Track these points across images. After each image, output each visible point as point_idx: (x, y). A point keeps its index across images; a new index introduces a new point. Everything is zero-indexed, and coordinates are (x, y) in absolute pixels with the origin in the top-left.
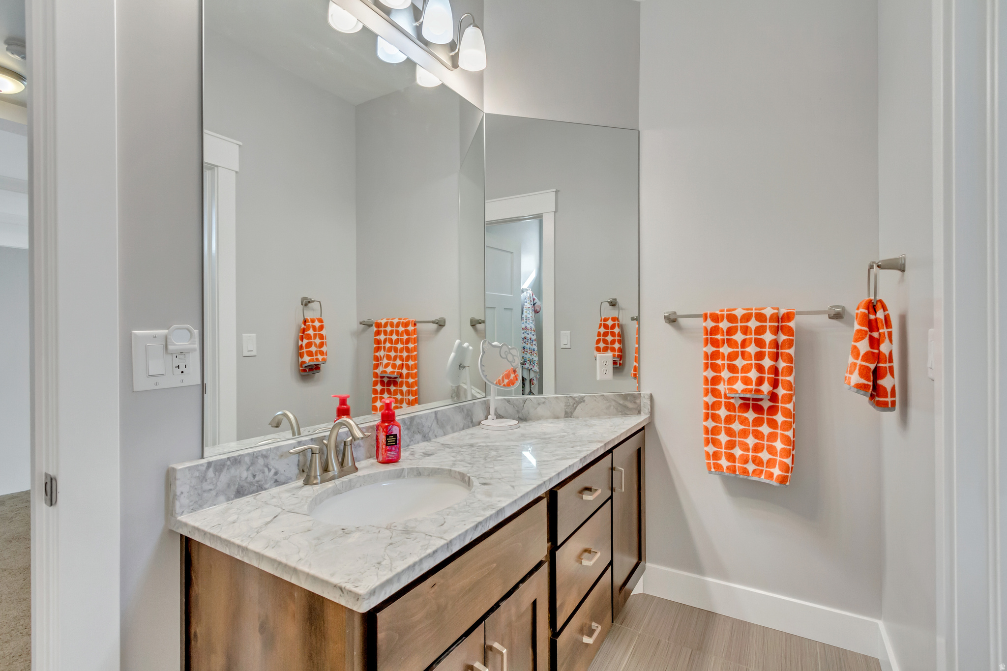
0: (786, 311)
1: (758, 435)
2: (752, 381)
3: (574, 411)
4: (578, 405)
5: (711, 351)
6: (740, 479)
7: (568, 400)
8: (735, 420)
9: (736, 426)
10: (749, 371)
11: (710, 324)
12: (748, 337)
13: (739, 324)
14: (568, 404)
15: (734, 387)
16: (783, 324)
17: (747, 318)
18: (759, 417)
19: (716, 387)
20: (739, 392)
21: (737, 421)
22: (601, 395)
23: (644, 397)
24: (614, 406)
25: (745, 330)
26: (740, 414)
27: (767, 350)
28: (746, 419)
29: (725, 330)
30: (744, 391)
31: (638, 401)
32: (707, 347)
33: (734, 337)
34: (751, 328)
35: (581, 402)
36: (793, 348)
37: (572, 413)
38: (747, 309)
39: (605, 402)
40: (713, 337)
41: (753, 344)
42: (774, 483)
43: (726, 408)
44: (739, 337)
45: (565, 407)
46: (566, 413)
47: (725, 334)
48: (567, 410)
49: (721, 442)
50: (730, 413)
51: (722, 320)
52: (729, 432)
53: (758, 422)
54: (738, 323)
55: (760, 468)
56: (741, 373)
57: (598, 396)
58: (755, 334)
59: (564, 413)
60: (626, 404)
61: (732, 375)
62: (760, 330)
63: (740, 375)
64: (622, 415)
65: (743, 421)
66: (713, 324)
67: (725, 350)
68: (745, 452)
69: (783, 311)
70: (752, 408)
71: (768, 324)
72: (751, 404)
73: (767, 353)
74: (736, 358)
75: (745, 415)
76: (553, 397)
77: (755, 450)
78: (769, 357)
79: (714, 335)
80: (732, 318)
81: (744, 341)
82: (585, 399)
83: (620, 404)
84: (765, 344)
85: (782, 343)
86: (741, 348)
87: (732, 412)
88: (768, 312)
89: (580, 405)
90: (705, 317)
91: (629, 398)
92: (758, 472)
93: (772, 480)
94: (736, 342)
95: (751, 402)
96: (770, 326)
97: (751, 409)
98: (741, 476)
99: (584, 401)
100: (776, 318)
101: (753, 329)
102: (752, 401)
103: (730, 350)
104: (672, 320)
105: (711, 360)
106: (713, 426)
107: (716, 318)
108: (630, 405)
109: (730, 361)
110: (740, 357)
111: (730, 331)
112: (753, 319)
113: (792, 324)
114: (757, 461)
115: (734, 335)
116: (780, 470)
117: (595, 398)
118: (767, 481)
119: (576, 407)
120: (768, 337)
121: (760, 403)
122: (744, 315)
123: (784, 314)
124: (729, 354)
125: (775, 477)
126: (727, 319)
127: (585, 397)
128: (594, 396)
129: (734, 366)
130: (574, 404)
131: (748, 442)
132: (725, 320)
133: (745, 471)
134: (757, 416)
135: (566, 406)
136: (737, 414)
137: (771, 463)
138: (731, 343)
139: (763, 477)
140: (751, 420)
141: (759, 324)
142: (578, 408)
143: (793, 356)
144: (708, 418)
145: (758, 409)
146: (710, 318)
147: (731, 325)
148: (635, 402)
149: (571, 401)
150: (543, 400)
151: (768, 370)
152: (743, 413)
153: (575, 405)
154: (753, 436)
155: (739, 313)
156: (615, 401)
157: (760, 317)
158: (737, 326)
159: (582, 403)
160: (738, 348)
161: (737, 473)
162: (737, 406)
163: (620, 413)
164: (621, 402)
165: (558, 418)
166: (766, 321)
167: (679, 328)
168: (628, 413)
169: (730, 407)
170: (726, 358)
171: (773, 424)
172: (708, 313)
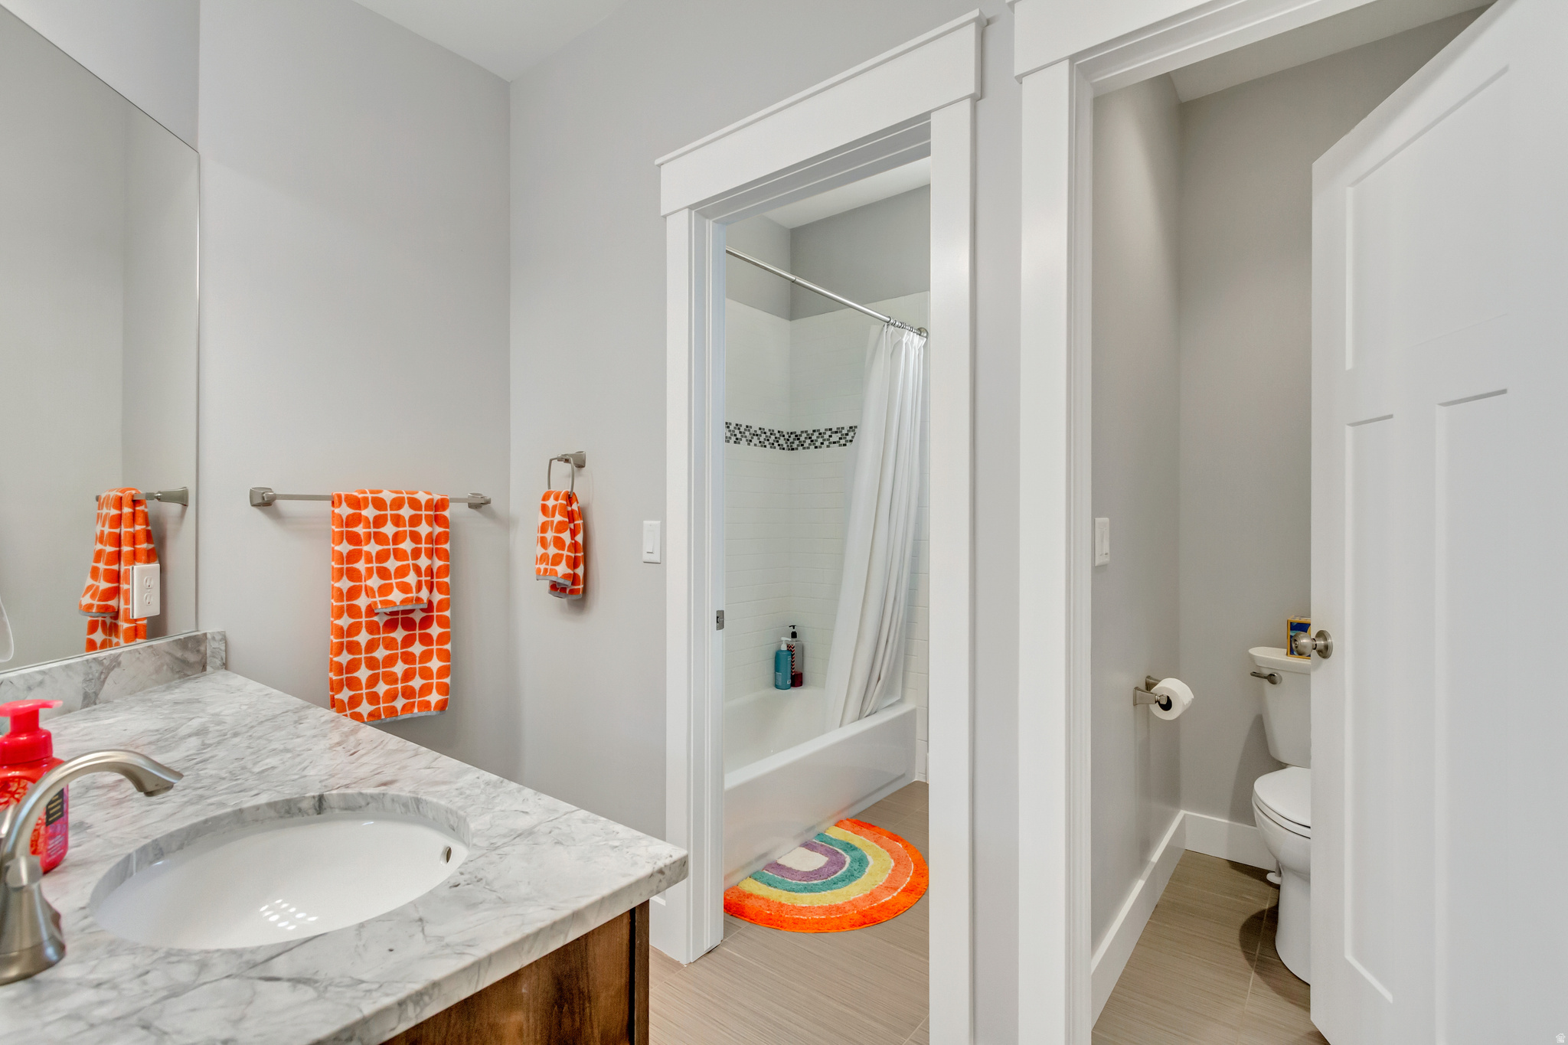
0: (439, 497)
1: (408, 658)
2: (411, 587)
3: (101, 689)
4: (109, 673)
5: (347, 551)
6: (387, 723)
7: (91, 667)
8: (379, 645)
9: (380, 653)
10: (405, 575)
11: (345, 511)
12: (401, 529)
13: (389, 512)
14: (91, 676)
15: (390, 598)
16: (438, 513)
17: (398, 504)
18: (410, 634)
19: (354, 602)
20: (398, 604)
21: (381, 646)
22: (148, 647)
23: (214, 638)
24: (167, 665)
25: (397, 521)
26: (386, 635)
27: (423, 546)
28: (394, 640)
29: (371, 520)
30: (403, 602)
31: (202, 648)
32: (341, 545)
33: (382, 530)
34: (404, 517)
35: (114, 667)
36: (449, 543)
37: (96, 694)
38: (396, 492)
39: (153, 659)
40: (350, 529)
41: (408, 539)
42: (433, 712)
43: (367, 631)
44: (389, 529)
45: (85, 685)
46: (86, 696)
47: (372, 525)
48: (87, 690)
49: (360, 681)
50: (373, 637)
51: (366, 506)
52: (372, 664)
53: (408, 641)
54: (386, 510)
55: (411, 700)
56: (395, 578)
57: (142, 649)
58: (410, 526)
59: (81, 698)
60: (186, 656)
61: (383, 582)
62: (415, 521)
63: (393, 581)
64: (180, 678)
65: (390, 644)
66: (351, 511)
67: (373, 548)
68: (391, 685)
69: (437, 497)
70: (402, 625)
71: (423, 513)
72: (400, 619)
73: (423, 550)
74: (387, 559)
75: (392, 635)
76: (61, 667)
77: (405, 679)
78: (426, 555)
79: (352, 527)
80: (379, 504)
81: (396, 535)
82: (121, 659)
83: (177, 658)
84: (421, 538)
85: (437, 536)
86: (393, 544)
87: (375, 634)
88: (423, 497)
89: (112, 674)
90: (336, 501)
91: (190, 646)
92: (408, 707)
93: (430, 710)
94: (386, 536)
95: (400, 616)
96: (425, 515)
97: (400, 626)
98: (388, 720)
99: (119, 664)
100: (429, 505)
101: (407, 519)
102: (402, 614)
103: (379, 548)
104: (265, 502)
105: (347, 564)
106: (349, 659)
107: (355, 503)
108: (192, 657)
109: (380, 563)
110: (392, 556)
111: (379, 521)
112: (406, 505)
113: (446, 513)
114: (409, 693)
115: (383, 526)
116: (440, 694)
117: (137, 655)
118: (423, 714)
119: (106, 678)
120: (424, 529)
121: (410, 616)
122: (394, 500)
123: (438, 501)
124: (378, 553)
125: (433, 705)
126: (373, 504)
127: (120, 655)
128: (137, 650)
129: (386, 569)
130: (102, 673)
131: (395, 671)
132: (371, 505)
133: (392, 711)
134: (407, 633)
135: (85, 681)
136: (382, 636)
137: (426, 690)
138: (380, 538)
139: (416, 710)
140: (399, 640)
141: (413, 512)
142: (109, 681)
143: (449, 550)
144: (342, 651)
145: (409, 624)
146: (345, 501)
147: (378, 513)
148: (198, 651)
149: (96, 668)
150: (39, 678)
151: (425, 571)
152: (389, 633)
153: (103, 676)
154: (402, 661)
155: (388, 496)
156: (169, 653)
157: (415, 504)
158: (387, 515)
159: (116, 669)
160: (389, 545)
161: (383, 717)
162: (381, 625)
163: (177, 676)
164: (179, 654)
165: (70, 711)
166: (420, 509)
167: (278, 517)
168: (189, 673)
169: (372, 628)
170: (374, 559)
171: (426, 640)
172: (343, 494)
